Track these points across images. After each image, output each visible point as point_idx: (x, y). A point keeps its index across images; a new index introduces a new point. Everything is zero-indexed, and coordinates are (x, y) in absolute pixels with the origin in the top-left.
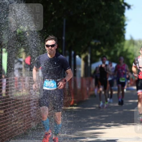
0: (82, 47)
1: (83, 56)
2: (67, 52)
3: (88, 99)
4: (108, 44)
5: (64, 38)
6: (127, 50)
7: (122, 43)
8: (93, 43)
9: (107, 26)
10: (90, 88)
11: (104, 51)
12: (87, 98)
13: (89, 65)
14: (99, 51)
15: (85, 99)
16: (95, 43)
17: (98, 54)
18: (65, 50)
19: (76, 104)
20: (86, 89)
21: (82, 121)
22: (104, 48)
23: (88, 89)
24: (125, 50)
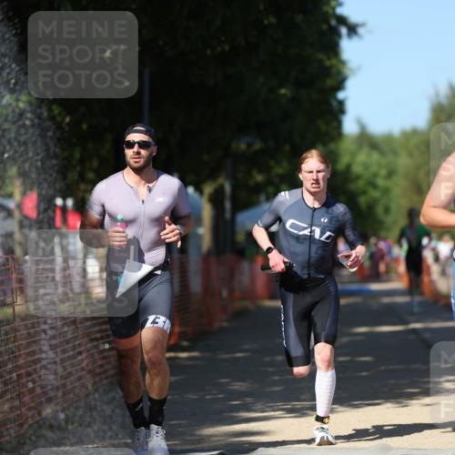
0: (206, 157)
1: (209, 189)
3: (225, 324)
4: (287, 148)
6: (349, 167)
9: (283, 91)
10: (231, 292)
12: (221, 322)
13: (228, 215)
14: (260, 171)
15: (217, 325)
16: (249, 145)
17: (259, 178)
20: (220, 294)
21: (208, 397)
22: (277, 162)
23: (225, 293)
24: (341, 166)
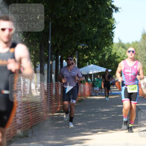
2: (53, 56)
5: (50, 42)
7: (110, 47)
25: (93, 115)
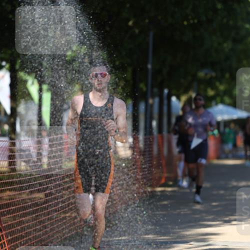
0: (182, 81)
1: (184, 98)
2: (156, 90)
4: (227, 75)
5: (149, 66)
8: (201, 74)
9: (225, 45)
11: (222, 88)
14: (212, 89)
16: (206, 74)
17: (211, 93)
18: (153, 87)
19: (171, 183)
21: (182, 213)
22: (221, 83)
25: (222, 192)
